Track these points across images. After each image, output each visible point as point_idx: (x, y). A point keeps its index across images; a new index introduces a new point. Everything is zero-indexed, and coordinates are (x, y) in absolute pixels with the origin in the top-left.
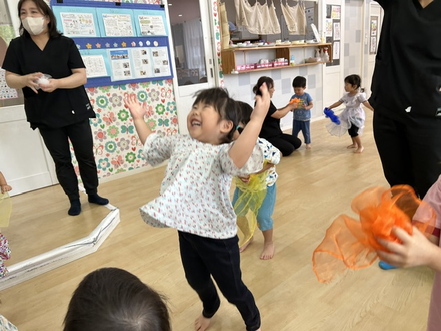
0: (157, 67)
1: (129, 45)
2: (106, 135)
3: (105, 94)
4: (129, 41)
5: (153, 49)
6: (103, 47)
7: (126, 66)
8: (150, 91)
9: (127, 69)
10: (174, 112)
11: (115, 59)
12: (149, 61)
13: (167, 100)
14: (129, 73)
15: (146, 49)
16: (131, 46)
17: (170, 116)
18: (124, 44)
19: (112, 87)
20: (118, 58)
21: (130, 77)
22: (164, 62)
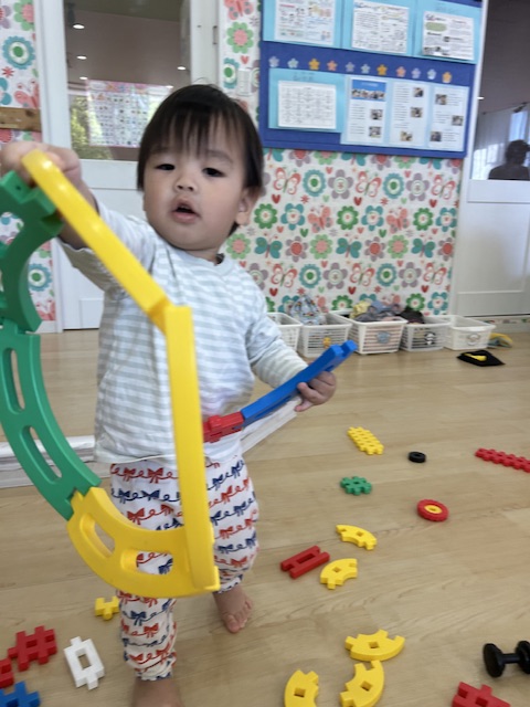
0: (438, 127)
1: (392, 74)
2: (307, 251)
3: (322, 168)
4: (392, 64)
5: (439, 89)
6: (341, 70)
7: (376, 116)
8: (411, 178)
9: (376, 123)
10: (451, 229)
11: (358, 98)
12: (425, 113)
13: (441, 204)
14: (378, 133)
15: (423, 85)
16: (394, 75)
17: (441, 237)
18: (382, 69)
19: (339, 155)
20: (365, 96)
21: (379, 142)
22: (456, 119)
